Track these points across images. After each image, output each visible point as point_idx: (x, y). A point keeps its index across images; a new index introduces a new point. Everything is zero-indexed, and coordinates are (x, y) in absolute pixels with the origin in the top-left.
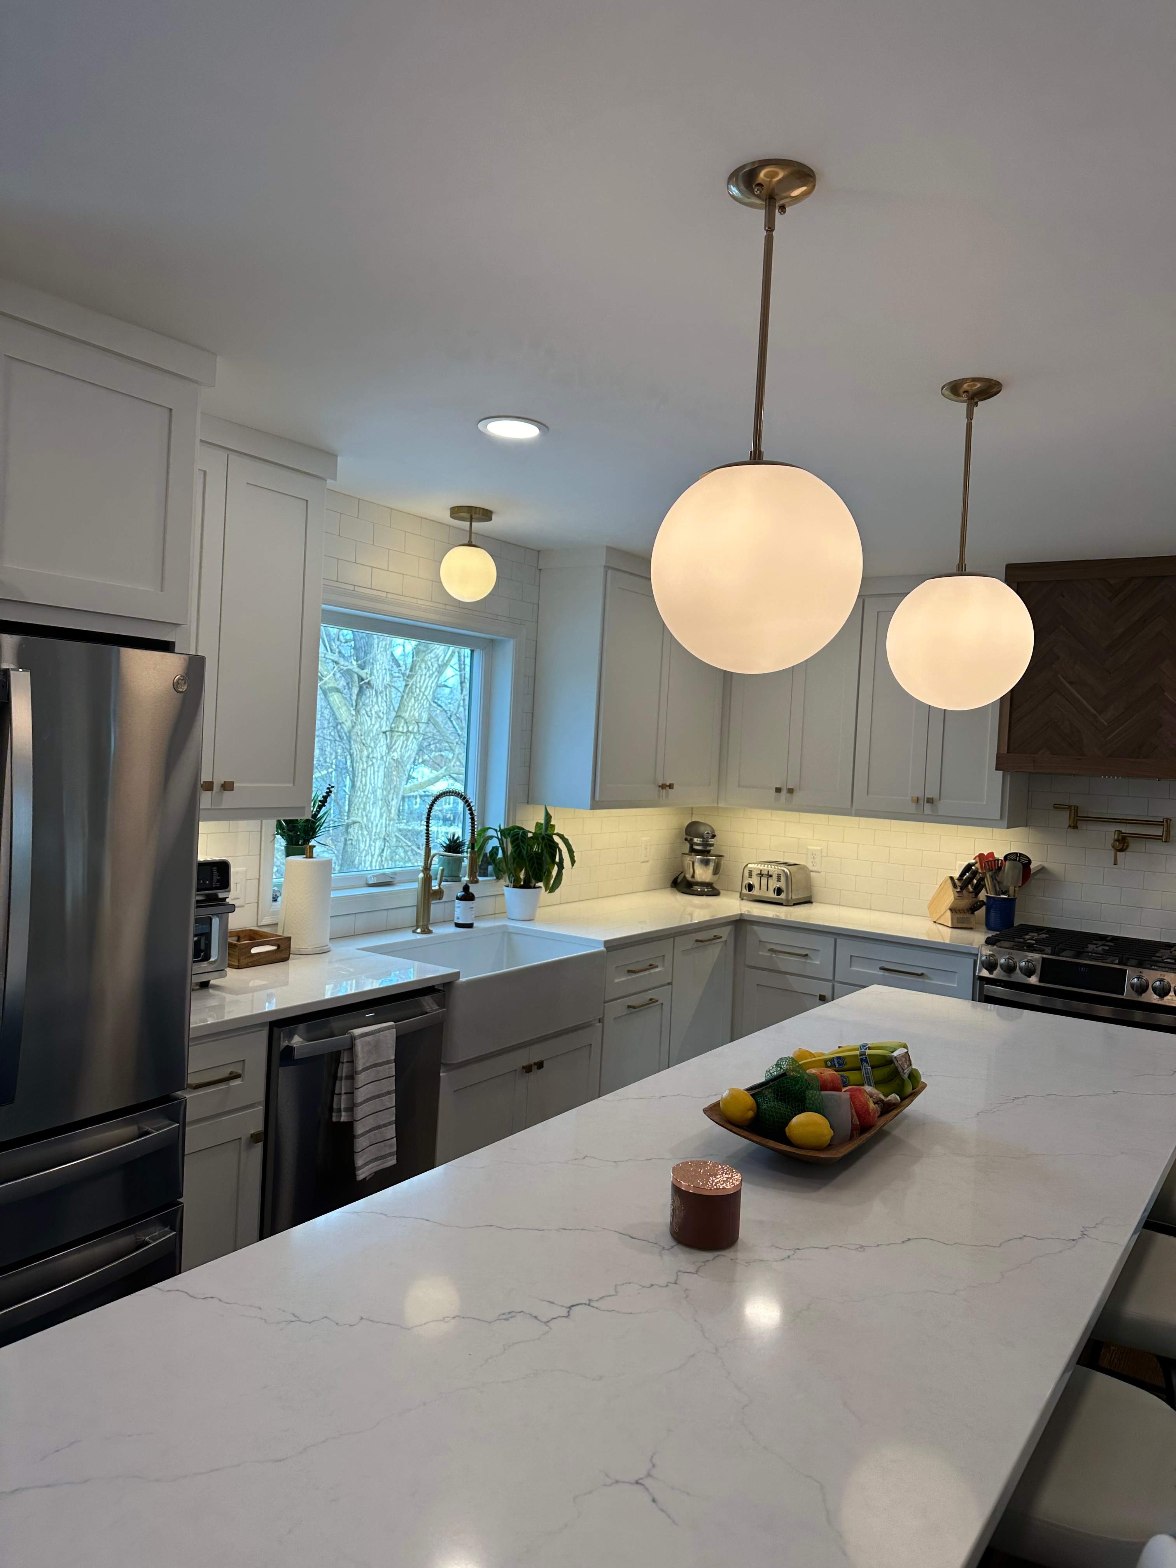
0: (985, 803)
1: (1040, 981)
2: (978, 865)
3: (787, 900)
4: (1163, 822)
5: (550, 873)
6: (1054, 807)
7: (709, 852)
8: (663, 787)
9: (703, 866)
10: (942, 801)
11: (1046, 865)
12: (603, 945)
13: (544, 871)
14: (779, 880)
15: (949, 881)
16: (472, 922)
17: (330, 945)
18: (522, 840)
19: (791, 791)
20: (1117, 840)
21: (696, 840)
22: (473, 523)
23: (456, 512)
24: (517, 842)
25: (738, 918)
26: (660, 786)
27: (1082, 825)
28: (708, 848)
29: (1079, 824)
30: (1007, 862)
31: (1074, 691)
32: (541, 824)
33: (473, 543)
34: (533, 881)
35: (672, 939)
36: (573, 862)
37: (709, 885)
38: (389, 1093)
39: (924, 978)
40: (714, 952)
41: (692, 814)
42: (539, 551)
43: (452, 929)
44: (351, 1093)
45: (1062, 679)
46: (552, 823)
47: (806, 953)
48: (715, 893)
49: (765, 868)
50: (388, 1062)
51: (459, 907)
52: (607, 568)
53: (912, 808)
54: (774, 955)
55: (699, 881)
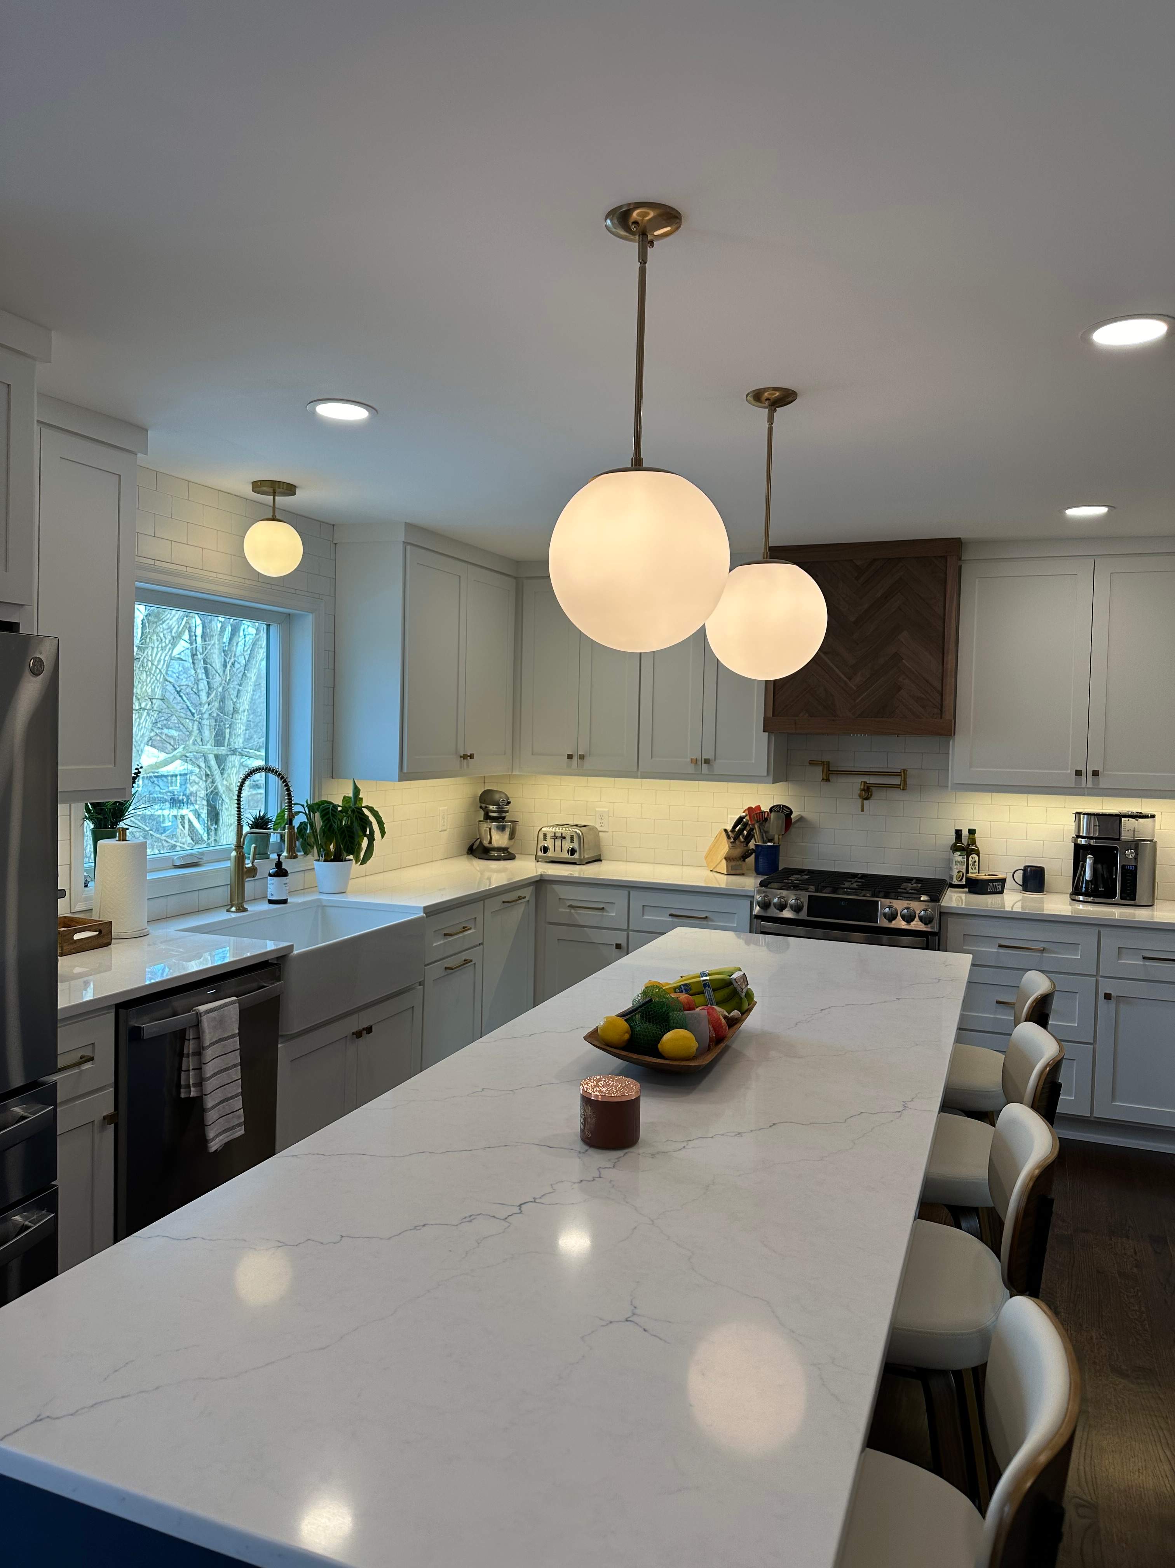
0: (754, 762)
1: (808, 916)
2: (747, 818)
3: (581, 860)
4: (901, 773)
5: (360, 845)
6: (810, 764)
7: (504, 818)
8: (465, 757)
9: (500, 832)
10: (717, 761)
12: (422, 910)
13: (356, 843)
14: (572, 841)
15: (724, 834)
16: (286, 898)
17: (149, 928)
18: (332, 814)
19: (582, 757)
20: (864, 790)
21: (491, 807)
22: (276, 497)
23: (257, 486)
24: (327, 817)
25: (538, 879)
26: (461, 757)
27: (832, 778)
28: (504, 815)
30: (772, 813)
32: (350, 798)
33: (277, 517)
34: (345, 854)
35: (483, 901)
36: (383, 833)
37: (505, 850)
38: (235, 1066)
39: (707, 921)
40: (519, 911)
41: (484, 783)
42: (334, 525)
43: (266, 906)
44: (199, 1069)
46: (360, 796)
47: (602, 907)
48: (511, 857)
49: (559, 831)
50: (233, 1036)
51: (273, 884)
52: (406, 543)
53: (691, 769)
54: (573, 911)
55: (496, 846)
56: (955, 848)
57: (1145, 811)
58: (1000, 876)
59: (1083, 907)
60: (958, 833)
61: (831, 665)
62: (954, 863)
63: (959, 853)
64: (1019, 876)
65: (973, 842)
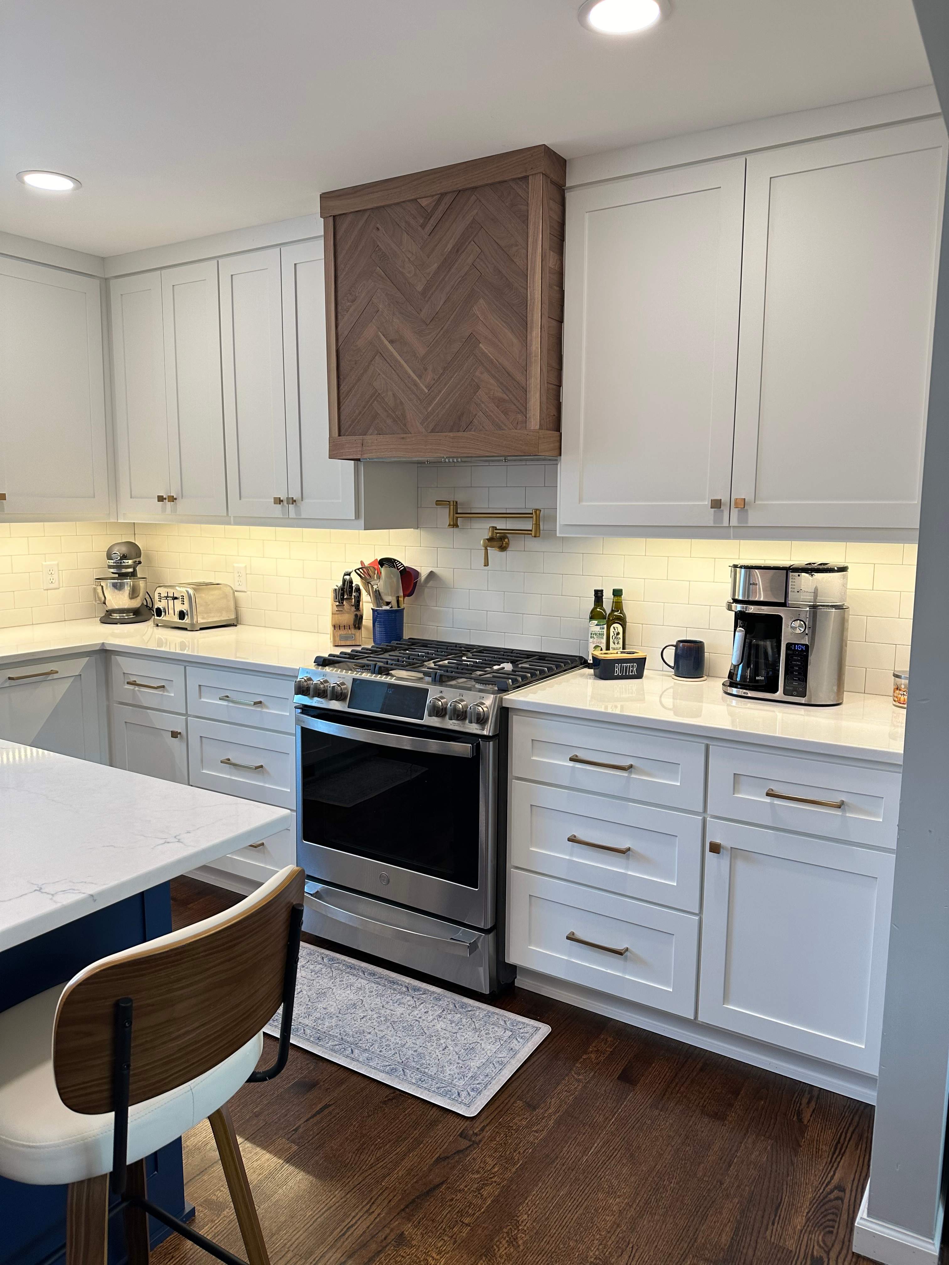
0: (341, 501)
1: (348, 707)
3: (192, 625)
4: (534, 514)
6: (436, 504)
10: (305, 501)
11: (434, 570)
14: (183, 602)
19: (173, 500)
20: (494, 537)
27: (464, 523)
29: (460, 521)
31: (396, 354)
37: (131, 611)
39: (262, 707)
40: (52, 690)
45: (382, 337)
47: (161, 685)
49: (172, 590)
53: (276, 511)
54: (134, 689)
55: (117, 607)
56: (594, 616)
57: (834, 560)
58: (640, 655)
59: (736, 703)
60: (599, 595)
61: (399, 358)
62: (590, 635)
63: (596, 622)
64: (670, 655)
65: (618, 606)
